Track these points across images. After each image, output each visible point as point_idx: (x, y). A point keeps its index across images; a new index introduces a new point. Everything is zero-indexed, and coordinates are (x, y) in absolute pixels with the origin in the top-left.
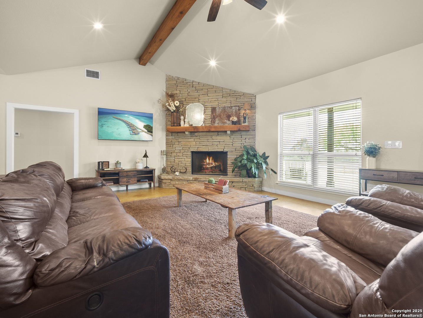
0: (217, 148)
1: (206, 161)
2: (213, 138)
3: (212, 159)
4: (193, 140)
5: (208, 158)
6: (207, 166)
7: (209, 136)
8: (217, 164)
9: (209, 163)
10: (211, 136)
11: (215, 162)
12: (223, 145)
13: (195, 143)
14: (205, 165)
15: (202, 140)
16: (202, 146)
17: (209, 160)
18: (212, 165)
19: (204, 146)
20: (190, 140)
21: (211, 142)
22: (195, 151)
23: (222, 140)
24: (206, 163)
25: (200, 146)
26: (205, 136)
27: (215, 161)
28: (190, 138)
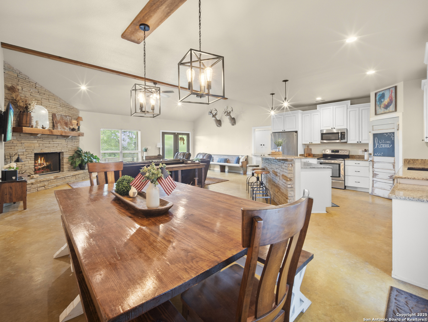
0: (56, 149)
1: (38, 162)
2: (54, 140)
3: (44, 160)
4: (36, 141)
5: (39, 159)
6: (39, 167)
7: (51, 139)
8: (48, 164)
9: (41, 164)
10: (52, 139)
11: (46, 163)
12: (61, 147)
13: (38, 144)
14: (37, 166)
15: (45, 142)
16: (45, 148)
17: (41, 160)
18: (43, 166)
19: (47, 148)
20: (34, 142)
21: (52, 144)
22: (38, 152)
23: (60, 143)
24: (38, 164)
25: (43, 148)
26: (47, 139)
27: (46, 161)
28: (33, 139)
